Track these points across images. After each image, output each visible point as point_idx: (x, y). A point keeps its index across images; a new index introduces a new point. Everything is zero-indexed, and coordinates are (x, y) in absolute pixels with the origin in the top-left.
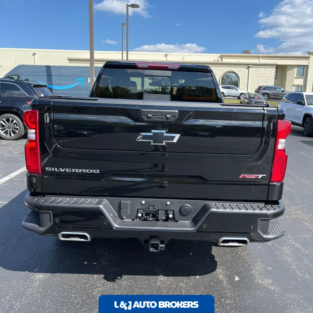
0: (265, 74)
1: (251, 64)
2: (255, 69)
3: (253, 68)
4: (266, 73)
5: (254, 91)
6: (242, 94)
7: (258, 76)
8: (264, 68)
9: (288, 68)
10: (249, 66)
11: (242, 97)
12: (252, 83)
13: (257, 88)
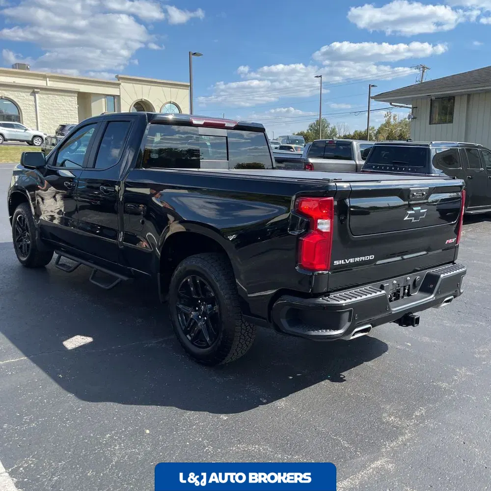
0: (63, 105)
1: (37, 88)
2: (45, 96)
3: (42, 94)
4: (64, 103)
5: (55, 132)
6: (35, 136)
7: (52, 108)
8: (60, 95)
9: (93, 98)
10: (36, 90)
11: (37, 142)
12: (43, 118)
13: (57, 126)
